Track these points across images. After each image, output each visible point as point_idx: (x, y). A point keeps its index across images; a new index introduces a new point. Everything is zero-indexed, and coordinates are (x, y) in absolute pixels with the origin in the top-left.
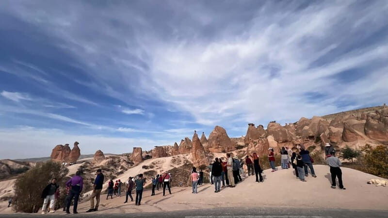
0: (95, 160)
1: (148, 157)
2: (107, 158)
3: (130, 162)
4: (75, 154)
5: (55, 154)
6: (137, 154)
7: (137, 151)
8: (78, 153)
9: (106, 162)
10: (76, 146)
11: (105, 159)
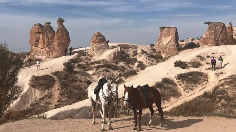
0: (93, 50)
1: (192, 46)
2: (113, 47)
3: (155, 54)
4: (61, 39)
5: (35, 39)
6: (169, 41)
7: (168, 35)
8: (66, 36)
9: (110, 54)
10: (61, 25)
11: (109, 48)
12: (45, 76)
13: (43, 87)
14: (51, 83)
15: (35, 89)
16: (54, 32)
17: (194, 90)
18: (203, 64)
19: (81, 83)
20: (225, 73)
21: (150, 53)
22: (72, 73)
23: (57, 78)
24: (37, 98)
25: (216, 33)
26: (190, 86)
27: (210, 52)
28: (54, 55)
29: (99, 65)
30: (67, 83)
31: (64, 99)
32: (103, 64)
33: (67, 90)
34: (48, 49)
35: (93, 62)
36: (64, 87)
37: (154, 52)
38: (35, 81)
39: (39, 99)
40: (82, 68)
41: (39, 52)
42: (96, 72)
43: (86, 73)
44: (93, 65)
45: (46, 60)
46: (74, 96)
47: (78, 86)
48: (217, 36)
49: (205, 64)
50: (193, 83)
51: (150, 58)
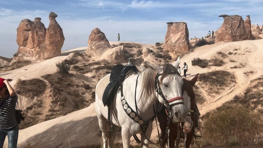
0: (92, 49)
2: (115, 46)
3: (162, 54)
4: (54, 37)
5: (23, 37)
6: (178, 38)
7: (177, 31)
8: (60, 34)
9: (111, 53)
10: (53, 21)
11: (110, 47)
12: (33, 80)
13: (31, 93)
14: (41, 89)
15: (21, 95)
16: (45, 29)
17: (221, 94)
18: (226, 62)
19: (78, 87)
20: (255, 73)
21: (156, 52)
22: (66, 77)
23: (49, 82)
24: (23, 107)
25: (233, 28)
26: (215, 89)
27: (232, 48)
28: (45, 56)
29: (98, 66)
30: (60, 89)
31: (57, 108)
32: (103, 65)
33: (62, 97)
34: (39, 49)
35: (92, 63)
36: (57, 93)
37: (162, 52)
38: (21, 87)
39: (26, 109)
40: (80, 71)
41: (28, 53)
42: (96, 74)
43: (84, 76)
44: (91, 66)
45: (36, 62)
46: (70, 103)
47: (75, 91)
48: (234, 31)
49: (228, 62)
50: (218, 85)
51: (158, 58)
